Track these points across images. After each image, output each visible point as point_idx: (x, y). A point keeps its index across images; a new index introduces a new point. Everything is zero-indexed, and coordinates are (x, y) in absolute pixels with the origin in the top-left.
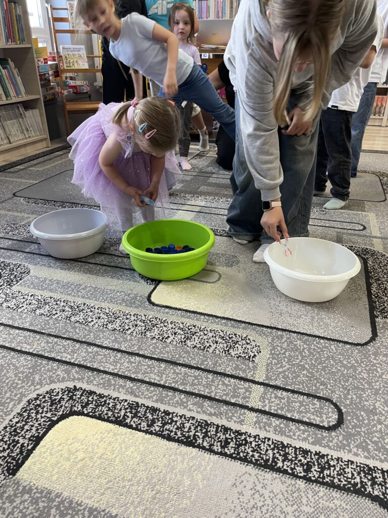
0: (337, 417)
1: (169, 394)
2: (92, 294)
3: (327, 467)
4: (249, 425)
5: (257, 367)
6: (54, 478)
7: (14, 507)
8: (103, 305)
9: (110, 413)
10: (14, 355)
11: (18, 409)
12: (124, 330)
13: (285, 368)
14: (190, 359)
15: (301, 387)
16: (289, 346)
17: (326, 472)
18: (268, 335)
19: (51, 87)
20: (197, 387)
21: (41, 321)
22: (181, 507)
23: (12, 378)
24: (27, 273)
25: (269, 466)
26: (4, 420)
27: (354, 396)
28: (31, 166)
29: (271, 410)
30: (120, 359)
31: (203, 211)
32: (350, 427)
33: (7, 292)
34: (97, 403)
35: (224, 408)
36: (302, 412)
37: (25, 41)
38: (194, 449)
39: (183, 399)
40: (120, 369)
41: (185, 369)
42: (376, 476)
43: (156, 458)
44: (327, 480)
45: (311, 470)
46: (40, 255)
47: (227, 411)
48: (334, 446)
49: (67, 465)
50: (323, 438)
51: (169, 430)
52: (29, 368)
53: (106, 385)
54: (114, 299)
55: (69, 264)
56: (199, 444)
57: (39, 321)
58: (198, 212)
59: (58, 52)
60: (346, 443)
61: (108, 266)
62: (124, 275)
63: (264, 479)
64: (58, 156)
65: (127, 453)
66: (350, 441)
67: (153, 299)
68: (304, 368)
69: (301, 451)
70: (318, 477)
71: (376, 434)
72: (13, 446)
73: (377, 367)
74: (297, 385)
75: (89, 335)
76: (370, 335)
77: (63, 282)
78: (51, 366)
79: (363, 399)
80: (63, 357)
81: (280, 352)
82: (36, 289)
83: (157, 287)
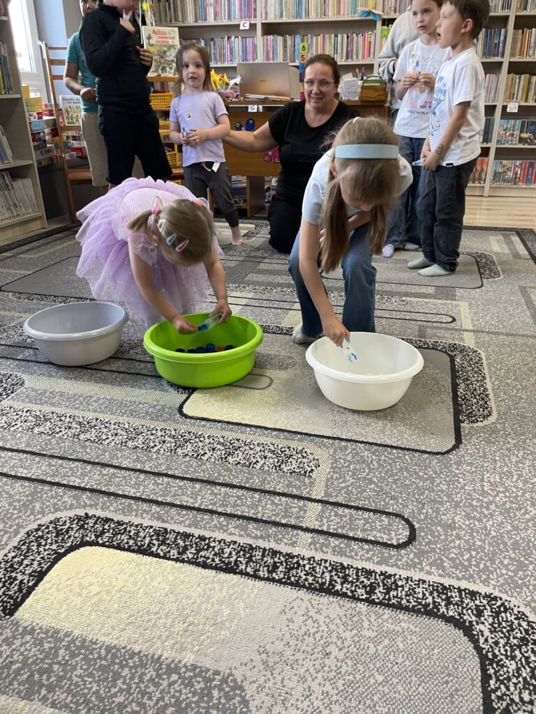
0: (408, 533)
1: (205, 517)
2: (106, 407)
3: (394, 587)
4: (303, 546)
5: (314, 483)
6: (63, 616)
7: (13, 650)
8: (121, 419)
9: (131, 542)
10: (7, 481)
11: (15, 542)
12: (148, 448)
13: (348, 483)
14: (232, 477)
15: (367, 502)
16: (355, 458)
17: (393, 593)
18: (329, 447)
19: (47, 149)
20: (240, 508)
21: (41, 441)
22: (218, 638)
23: (5, 507)
24: (21, 384)
25: (326, 590)
27: (430, 511)
28: (22, 253)
29: (330, 529)
30: (144, 481)
31: (250, 304)
32: (424, 544)
34: (114, 531)
35: (273, 530)
36: (367, 530)
37: (11, 90)
38: (235, 576)
39: (222, 522)
40: (144, 492)
41: (225, 489)
42: (451, 596)
43: (188, 588)
44: (393, 601)
45: (375, 591)
46: (37, 362)
47: (276, 532)
48: (404, 565)
49: (78, 601)
50: (391, 557)
51: (204, 557)
52: (27, 496)
53: (126, 510)
54: (136, 412)
56: (241, 571)
57: (38, 441)
58: (245, 305)
59: (56, 105)
60: (417, 561)
61: (126, 373)
62: (149, 384)
63: (319, 604)
64: (57, 240)
65: (152, 584)
66: (422, 558)
67: (185, 410)
68: (371, 482)
69: (364, 572)
70: (383, 599)
71: (454, 550)
72: (9, 584)
73: (459, 477)
74: (362, 500)
75: (104, 455)
76: (453, 443)
77: (68, 394)
78: (56, 492)
79: (441, 512)
80: (69, 481)
81: (342, 465)
82: (33, 403)
83: (191, 397)
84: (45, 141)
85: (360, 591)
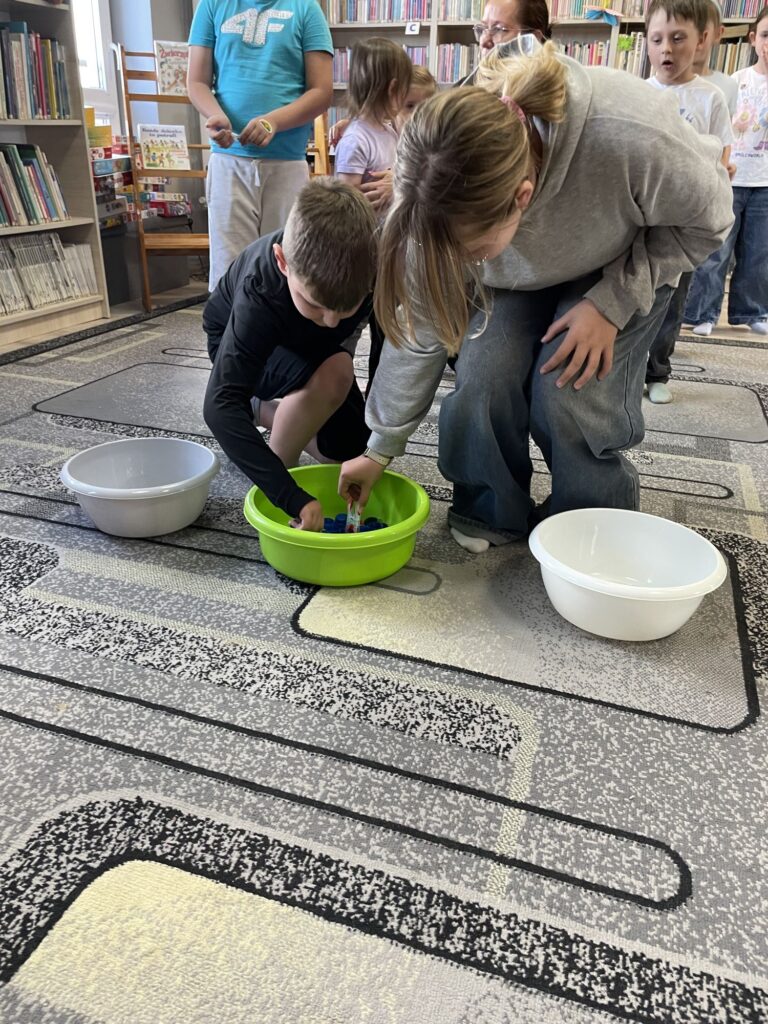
0: (678, 881)
1: (332, 821)
2: (180, 610)
3: (657, 986)
4: (496, 891)
5: (513, 772)
8: (202, 632)
9: (209, 858)
10: (17, 729)
11: (21, 842)
12: (241, 685)
13: (571, 775)
14: (375, 749)
15: (604, 815)
16: (579, 729)
17: (656, 997)
18: (536, 706)
19: (116, 202)
20: (388, 808)
21: (76, 661)
23: (11, 776)
24: (53, 563)
25: (537, 981)
27: (714, 839)
28: (71, 354)
29: (542, 861)
30: (233, 744)
32: (706, 903)
33: (11, 601)
34: (182, 834)
35: (445, 854)
36: (607, 869)
37: (69, 113)
38: (381, 941)
39: (360, 832)
41: (364, 770)
42: (760, 1010)
43: (301, 957)
44: (657, 1013)
45: (625, 992)
46: (80, 527)
47: (450, 860)
48: (673, 943)
49: (117, 963)
50: (650, 925)
51: (329, 898)
52: (47, 758)
53: (202, 797)
54: (225, 620)
55: (137, 548)
56: (392, 930)
57: (71, 661)
59: (132, 138)
60: (697, 937)
61: (214, 553)
62: (246, 574)
63: (526, 1009)
64: (123, 336)
65: (241, 943)
66: (705, 932)
67: (303, 623)
68: (609, 777)
69: (604, 951)
70: (640, 1008)
71: (759, 919)
72: (6, 920)
73: (759, 778)
74: (595, 810)
75: (171, 692)
76: (745, 712)
77: (123, 583)
78: (92, 754)
79: (733, 844)
80: (116, 736)
81: (559, 741)
82: (68, 596)
83: (312, 600)
84: (113, 190)
85: (599, 990)
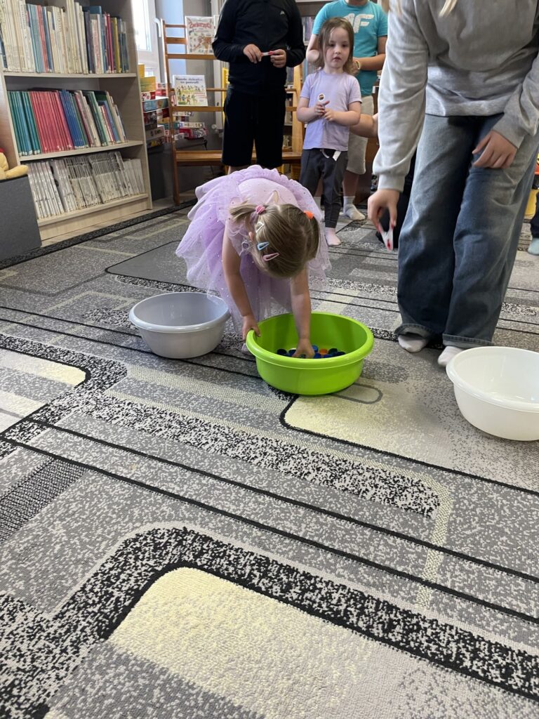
1: (311, 550)
2: (206, 407)
3: (535, 673)
4: (423, 604)
5: (434, 526)
7: (106, 681)
8: (221, 423)
9: (231, 569)
10: (106, 480)
11: (112, 552)
12: (248, 459)
13: (475, 530)
14: (339, 506)
15: (499, 558)
16: (481, 500)
17: (534, 680)
18: (450, 482)
19: (157, 129)
20: (348, 545)
21: (141, 438)
22: (327, 705)
23: (104, 509)
24: (123, 374)
25: (452, 664)
26: (95, 564)
28: (128, 234)
29: (455, 587)
30: (244, 497)
31: (355, 302)
33: (99, 397)
34: (213, 552)
35: (387, 578)
36: (499, 594)
37: (128, 69)
38: (345, 630)
39: (330, 559)
40: (244, 510)
41: (332, 519)
43: (293, 636)
44: (534, 691)
45: (513, 675)
46: (140, 351)
47: (391, 581)
49: (175, 632)
50: (531, 633)
51: (310, 600)
52: (126, 499)
53: (225, 530)
54: (236, 416)
55: (177, 366)
56: (352, 624)
57: (138, 438)
58: (350, 304)
59: (169, 84)
61: (227, 371)
62: (249, 385)
63: (444, 681)
64: (161, 222)
65: (254, 624)
67: (287, 419)
68: (502, 533)
69: (498, 648)
70: (522, 686)
72: (105, 600)
74: (492, 555)
75: (203, 461)
77: (169, 388)
78: (155, 498)
80: (168, 488)
81: (467, 507)
82: (134, 396)
83: (294, 404)
84: (156, 121)
85: (494, 673)
